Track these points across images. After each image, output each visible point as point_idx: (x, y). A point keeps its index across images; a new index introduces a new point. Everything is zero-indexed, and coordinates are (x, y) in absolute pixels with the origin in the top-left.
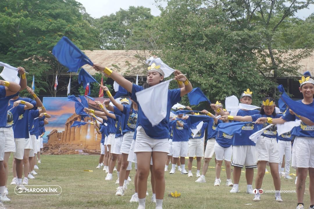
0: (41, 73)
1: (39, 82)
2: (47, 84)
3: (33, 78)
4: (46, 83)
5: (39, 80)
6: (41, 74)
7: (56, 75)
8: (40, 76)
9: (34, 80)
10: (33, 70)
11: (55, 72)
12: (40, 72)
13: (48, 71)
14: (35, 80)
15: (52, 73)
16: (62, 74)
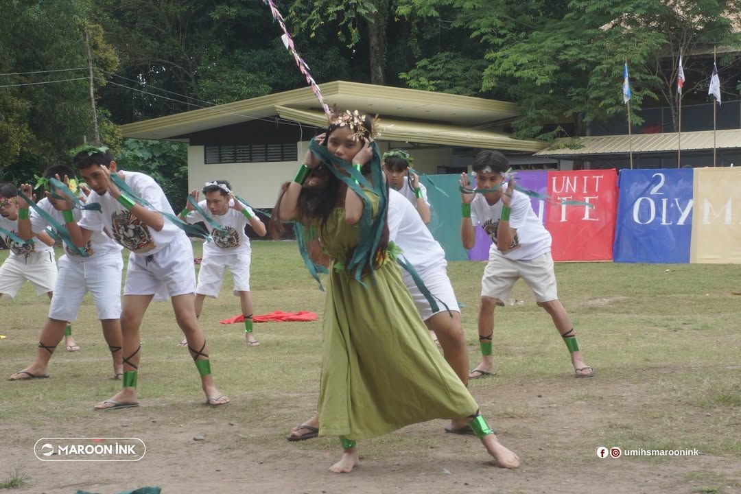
0: (645, 54)
1: (642, 79)
2: (660, 79)
3: (624, 70)
4: (656, 77)
5: (641, 72)
6: (645, 58)
7: (679, 58)
8: (643, 62)
9: (627, 74)
10: (623, 49)
11: (677, 49)
12: (642, 54)
13: (660, 48)
14: (630, 73)
15: (670, 53)
16: (695, 53)
